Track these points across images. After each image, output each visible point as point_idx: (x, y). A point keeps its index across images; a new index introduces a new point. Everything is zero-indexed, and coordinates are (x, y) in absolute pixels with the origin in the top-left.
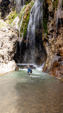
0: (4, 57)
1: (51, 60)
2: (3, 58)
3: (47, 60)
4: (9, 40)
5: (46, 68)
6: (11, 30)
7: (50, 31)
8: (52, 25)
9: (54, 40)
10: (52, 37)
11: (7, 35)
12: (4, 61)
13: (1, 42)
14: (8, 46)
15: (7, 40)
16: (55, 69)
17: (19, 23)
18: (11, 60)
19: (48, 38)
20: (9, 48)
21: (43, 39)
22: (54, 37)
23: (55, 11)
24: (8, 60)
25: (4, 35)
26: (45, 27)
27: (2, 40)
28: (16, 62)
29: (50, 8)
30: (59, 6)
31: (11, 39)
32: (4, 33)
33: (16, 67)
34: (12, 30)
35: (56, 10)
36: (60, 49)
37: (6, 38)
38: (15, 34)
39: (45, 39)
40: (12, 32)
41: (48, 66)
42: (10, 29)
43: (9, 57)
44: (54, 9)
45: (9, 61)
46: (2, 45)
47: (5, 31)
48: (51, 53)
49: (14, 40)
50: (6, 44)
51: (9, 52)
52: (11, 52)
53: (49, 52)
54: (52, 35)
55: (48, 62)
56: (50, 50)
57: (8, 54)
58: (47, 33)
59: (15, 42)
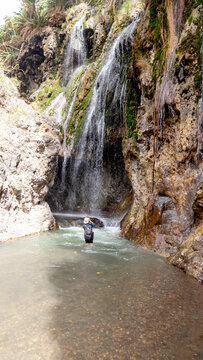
0: (22, 194)
1: (145, 207)
2: (19, 198)
3: (134, 206)
4: (38, 152)
5: (131, 226)
6: (44, 127)
7: (144, 133)
8: (150, 119)
9: (151, 157)
10: (148, 149)
11: (31, 139)
12: (20, 206)
13: (15, 156)
14: (34, 167)
15: (31, 151)
16: (153, 231)
17: (65, 110)
18: (39, 203)
19: (138, 149)
20: (34, 172)
21: (125, 151)
22: (152, 149)
23: (158, 84)
24: (32, 201)
25: (24, 138)
26: (131, 123)
27: (19, 151)
28: (53, 208)
29: (145, 77)
30: (166, 74)
31: (42, 149)
32: (25, 132)
33: (52, 223)
34: (47, 126)
35: (161, 82)
36: (168, 179)
37: (28, 145)
38: (53, 136)
39: (129, 152)
40: (47, 130)
41: (135, 222)
42: (39, 124)
43: (35, 194)
44: (154, 80)
45: (34, 204)
46: (17, 164)
47: (27, 129)
48: (144, 188)
49: (48, 152)
50: (27, 160)
51: (34, 183)
52: (40, 182)
53: (139, 187)
54: (149, 143)
55: (137, 211)
56: (141, 180)
57: (32, 186)
58: (136, 137)
59: (52, 157)
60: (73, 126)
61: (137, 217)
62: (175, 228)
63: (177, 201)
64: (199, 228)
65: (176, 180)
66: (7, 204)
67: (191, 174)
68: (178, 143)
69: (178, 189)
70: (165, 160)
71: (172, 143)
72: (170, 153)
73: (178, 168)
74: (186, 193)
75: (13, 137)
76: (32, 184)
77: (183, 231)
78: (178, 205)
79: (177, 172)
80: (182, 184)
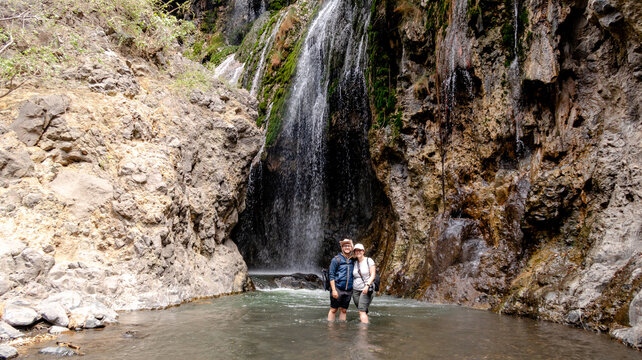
0: (202, 222)
1: (422, 242)
2: (197, 228)
3: (399, 241)
4: (225, 147)
5: (398, 276)
6: (234, 106)
7: (413, 117)
8: (422, 94)
9: (432, 154)
10: (423, 142)
11: (215, 125)
12: (198, 244)
13: (190, 153)
14: (220, 174)
15: (215, 146)
16: (448, 275)
18: (224, 242)
19: (402, 144)
20: (221, 183)
21: (376, 150)
22: (431, 142)
23: (438, 38)
24: (216, 237)
25: (204, 122)
26: (384, 104)
27: (196, 145)
29: (412, 28)
31: (232, 141)
32: (205, 111)
33: (247, 279)
34: (238, 104)
35: (444, 35)
36: (467, 189)
37: (211, 134)
38: (249, 122)
39: (386, 149)
40: (238, 111)
41: (406, 268)
42: (225, 99)
43: (220, 224)
44: (432, 31)
45: (218, 243)
47: (208, 106)
48: (419, 208)
49: (244, 149)
50: (210, 161)
51: (219, 202)
52: (230, 200)
53: (408, 207)
54: (423, 132)
55: (407, 250)
56: (411, 195)
57: (216, 208)
58: (399, 123)
59: (248, 158)
60: (263, 111)
61: (406, 260)
62: (489, 266)
63: (486, 223)
64: (535, 258)
65: (480, 188)
66: (186, 235)
67: (508, 177)
68: (481, 129)
69: (485, 203)
70: (459, 158)
71: (468, 131)
72: (466, 146)
73: (483, 170)
74: (502, 208)
75: (187, 119)
76: (217, 204)
77: (505, 267)
78: (489, 230)
79: (482, 176)
80: (492, 195)
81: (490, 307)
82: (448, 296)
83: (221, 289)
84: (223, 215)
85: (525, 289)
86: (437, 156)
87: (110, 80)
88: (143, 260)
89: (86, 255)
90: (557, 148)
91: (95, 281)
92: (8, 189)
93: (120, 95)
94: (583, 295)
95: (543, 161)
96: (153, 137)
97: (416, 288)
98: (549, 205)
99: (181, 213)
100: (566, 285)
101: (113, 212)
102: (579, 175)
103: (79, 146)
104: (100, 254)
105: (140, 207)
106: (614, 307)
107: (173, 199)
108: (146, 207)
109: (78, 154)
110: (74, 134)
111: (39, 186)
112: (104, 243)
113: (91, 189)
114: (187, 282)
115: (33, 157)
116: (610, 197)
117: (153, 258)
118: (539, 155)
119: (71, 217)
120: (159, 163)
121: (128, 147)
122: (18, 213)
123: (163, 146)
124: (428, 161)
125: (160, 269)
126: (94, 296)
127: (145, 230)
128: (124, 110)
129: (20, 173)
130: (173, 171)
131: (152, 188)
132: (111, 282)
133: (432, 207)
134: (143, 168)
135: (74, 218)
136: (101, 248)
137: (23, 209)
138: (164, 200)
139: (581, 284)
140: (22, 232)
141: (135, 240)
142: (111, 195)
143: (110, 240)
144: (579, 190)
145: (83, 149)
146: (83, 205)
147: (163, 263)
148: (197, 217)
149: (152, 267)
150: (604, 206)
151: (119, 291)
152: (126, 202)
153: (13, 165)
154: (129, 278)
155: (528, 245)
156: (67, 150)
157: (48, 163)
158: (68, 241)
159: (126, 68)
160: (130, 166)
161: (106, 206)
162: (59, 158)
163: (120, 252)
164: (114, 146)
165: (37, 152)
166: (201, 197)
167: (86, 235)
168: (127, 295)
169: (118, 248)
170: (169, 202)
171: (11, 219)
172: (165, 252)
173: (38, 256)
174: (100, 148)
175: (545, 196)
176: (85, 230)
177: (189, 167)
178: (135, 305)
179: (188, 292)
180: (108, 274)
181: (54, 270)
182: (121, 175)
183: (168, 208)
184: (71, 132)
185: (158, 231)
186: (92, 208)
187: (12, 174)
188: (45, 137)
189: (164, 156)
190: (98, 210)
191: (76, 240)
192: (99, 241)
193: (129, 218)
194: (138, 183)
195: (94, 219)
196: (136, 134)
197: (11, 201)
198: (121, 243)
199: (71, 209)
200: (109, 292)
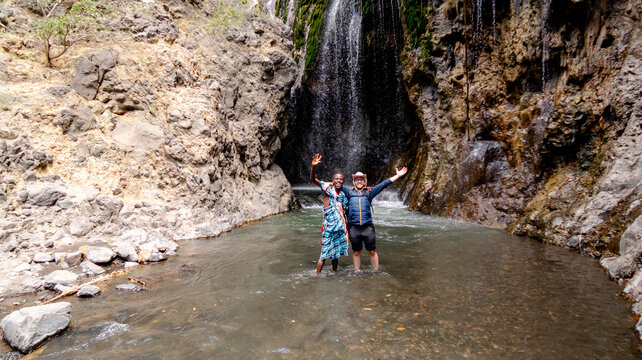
0: (247, 152)
1: (451, 162)
2: (243, 159)
3: (430, 161)
4: (263, 80)
5: (428, 194)
6: (269, 38)
7: (442, 39)
8: (451, 14)
9: (460, 77)
10: (452, 65)
11: (252, 60)
12: (245, 172)
13: (231, 90)
14: (261, 106)
15: (254, 80)
16: (472, 195)
17: (281, 4)
18: (269, 167)
19: (433, 67)
20: (262, 115)
21: (408, 72)
22: (460, 64)
24: (261, 164)
25: (241, 58)
26: (415, 23)
27: (235, 81)
31: (269, 74)
32: (241, 47)
34: (272, 37)
36: (492, 111)
37: (249, 69)
38: (285, 54)
39: (416, 72)
40: (273, 43)
41: (435, 186)
42: (260, 33)
43: (264, 152)
46: (235, 103)
47: (243, 42)
48: (448, 130)
49: (280, 80)
50: (250, 95)
51: (262, 133)
52: (271, 130)
53: (438, 129)
54: (453, 55)
55: (436, 169)
56: (441, 117)
57: (260, 139)
58: (429, 45)
59: (286, 89)
60: (301, 34)
61: (436, 179)
62: (509, 187)
63: (510, 145)
64: (551, 181)
65: (506, 111)
66: (233, 168)
67: (532, 100)
68: (508, 51)
69: (510, 126)
70: (486, 80)
71: (496, 53)
72: (494, 69)
73: (508, 93)
74: (524, 131)
75: (225, 57)
76: (260, 135)
77: (524, 189)
78: (512, 151)
79: (508, 99)
80: (516, 118)
81: (505, 226)
82: (470, 215)
83: (269, 211)
84: (266, 144)
85: (537, 212)
86: (464, 79)
87: (151, 28)
88: (196, 196)
89: (149, 194)
90: (582, 71)
91: (157, 217)
92: (78, 142)
93: (161, 42)
94: (587, 221)
95: (568, 84)
96: (195, 81)
97: (443, 205)
98: (566, 133)
99: (226, 149)
100: (572, 212)
101: (166, 155)
102: (600, 101)
103: (131, 96)
104: (160, 191)
105: (188, 150)
106: (609, 235)
107: (217, 139)
108: (194, 150)
109: (132, 104)
110: (125, 86)
111: (103, 136)
112: (162, 182)
113: (145, 136)
114: (237, 209)
115: (94, 110)
116: (626, 125)
117: (204, 194)
118: (564, 77)
119: (132, 162)
120: (201, 108)
121: (173, 94)
122: (88, 163)
123: (203, 90)
124: (456, 85)
125: (211, 203)
126: (158, 230)
127: (195, 169)
128: (166, 59)
129: (85, 127)
130: (215, 114)
131: (197, 132)
132: (171, 217)
133: (461, 128)
134: (187, 114)
135: (135, 162)
136: (161, 187)
137: (92, 159)
138: (208, 142)
139: (586, 212)
140: (94, 179)
141: (187, 179)
142: (163, 141)
143: (167, 179)
144: (597, 117)
145: (135, 99)
146: (141, 150)
147: (214, 197)
148: (242, 149)
149: (204, 201)
150: (620, 133)
151: (178, 224)
152: (176, 147)
153: (78, 120)
154: (186, 212)
155: (545, 168)
156: (121, 101)
157: (107, 114)
158: (132, 182)
159: (164, 13)
160: (176, 113)
161: (160, 150)
162: (116, 110)
163: (176, 190)
164: (160, 94)
165: (97, 104)
166: (243, 130)
167: (147, 176)
168: (185, 227)
169: (174, 186)
170: (213, 142)
171: (84, 169)
172: (214, 187)
173: (109, 201)
174: (149, 97)
175: (562, 124)
176: (145, 172)
177: (230, 104)
178: (193, 235)
179: (238, 218)
180: (168, 209)
181: (124, 211)
182: (169, 121)
183: (213, 149)
184: (123, 84)
185: (205, 170)
186: (148, 152)
187: (79, 128)
188: (101, 90)
189: (205, 100)
190: (154, 154)
191: (138, 182)
192: (158, 181)
193: (181, 161)
194: (184, 128)
195: (151, 162)
196: (179, 81)
197: (81, 153)
198: (176, 182)
199: (132, 155)
200: (170, 225)
